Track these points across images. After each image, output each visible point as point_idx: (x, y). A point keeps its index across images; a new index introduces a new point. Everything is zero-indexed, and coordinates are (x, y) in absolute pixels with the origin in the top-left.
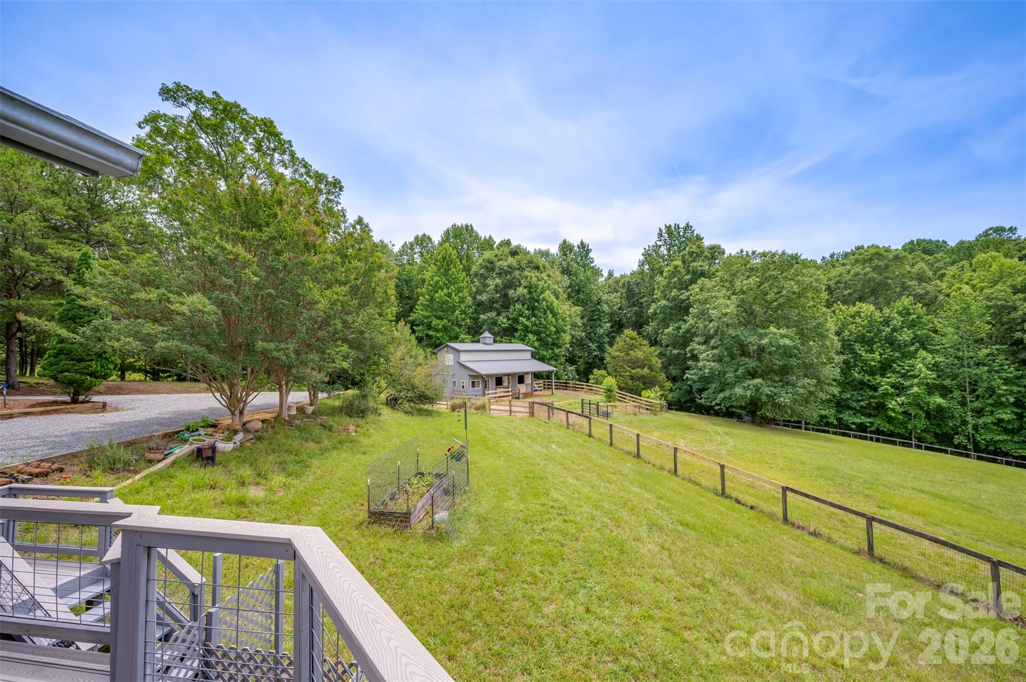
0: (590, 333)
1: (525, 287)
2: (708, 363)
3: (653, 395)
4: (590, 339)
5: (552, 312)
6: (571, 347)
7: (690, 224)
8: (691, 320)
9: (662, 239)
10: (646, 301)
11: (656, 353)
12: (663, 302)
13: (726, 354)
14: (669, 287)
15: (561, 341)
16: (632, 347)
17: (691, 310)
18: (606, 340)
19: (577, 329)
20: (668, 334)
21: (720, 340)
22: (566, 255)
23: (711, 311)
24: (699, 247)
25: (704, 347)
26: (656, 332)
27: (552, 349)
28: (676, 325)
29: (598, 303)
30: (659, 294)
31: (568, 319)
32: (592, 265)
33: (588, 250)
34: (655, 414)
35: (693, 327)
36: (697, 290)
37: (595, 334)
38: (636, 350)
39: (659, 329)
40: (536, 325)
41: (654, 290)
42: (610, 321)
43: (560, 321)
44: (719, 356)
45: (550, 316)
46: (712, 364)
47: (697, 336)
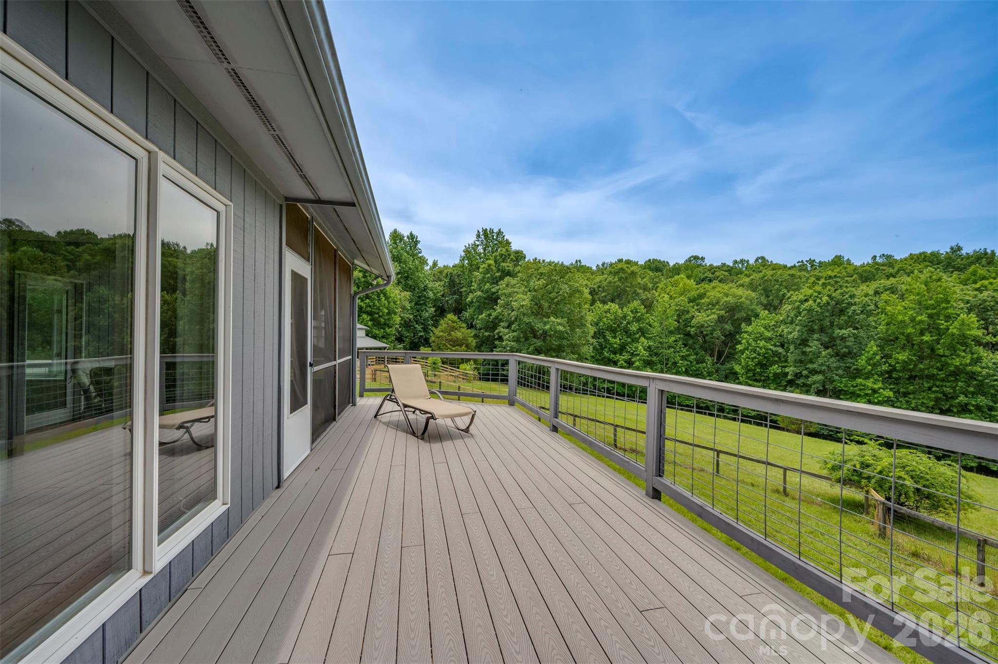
0: (416, 316)
1: (360, 271)
2: (509, 343)
3: (468, 367)
4: (416, 321)
5: (385, 295)
6: (400, 327)
7: (501, 230)
8: (499, 309)
9: (480, 239)
10: (465, 291)
11: (472, 335)
12: (479, 293)
13: (522, 336)
14: (483, 281)
15: (391, 322)
16: (453, 329)
17: (499, 301)
18: (431, 322)
19: (406, 311)
20: (482, 319)
21: (519, 325)
22: (395, 243)
23: (513, 303)
24: (507, 250)
25: (507, 331)
26: (472, 317)
27: (384, 329)
28: (488, 312)
29: (425, 290)
30: (476, 286)
31: (398, 302)
32: (420, 255)
33: (417, 241)
34: (470, 382)
35: (500, 315)
36: (504, 285)
37: (421, 317)
38: (456, 331)
39: (474, 315)
40: (370, 306)
41: (472, 282)
42: (434, 306)
43: (392, 304)
44: (518, 338)
45: (383, 299)
46: (512, 343)
47: (503, 322)
